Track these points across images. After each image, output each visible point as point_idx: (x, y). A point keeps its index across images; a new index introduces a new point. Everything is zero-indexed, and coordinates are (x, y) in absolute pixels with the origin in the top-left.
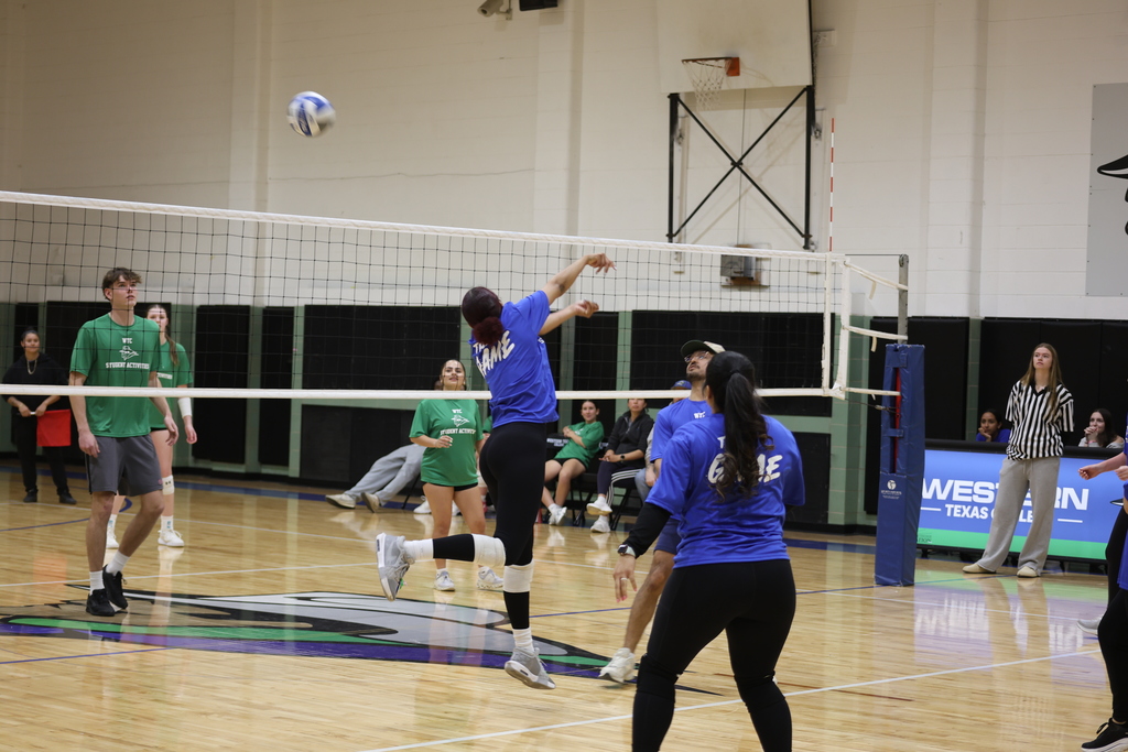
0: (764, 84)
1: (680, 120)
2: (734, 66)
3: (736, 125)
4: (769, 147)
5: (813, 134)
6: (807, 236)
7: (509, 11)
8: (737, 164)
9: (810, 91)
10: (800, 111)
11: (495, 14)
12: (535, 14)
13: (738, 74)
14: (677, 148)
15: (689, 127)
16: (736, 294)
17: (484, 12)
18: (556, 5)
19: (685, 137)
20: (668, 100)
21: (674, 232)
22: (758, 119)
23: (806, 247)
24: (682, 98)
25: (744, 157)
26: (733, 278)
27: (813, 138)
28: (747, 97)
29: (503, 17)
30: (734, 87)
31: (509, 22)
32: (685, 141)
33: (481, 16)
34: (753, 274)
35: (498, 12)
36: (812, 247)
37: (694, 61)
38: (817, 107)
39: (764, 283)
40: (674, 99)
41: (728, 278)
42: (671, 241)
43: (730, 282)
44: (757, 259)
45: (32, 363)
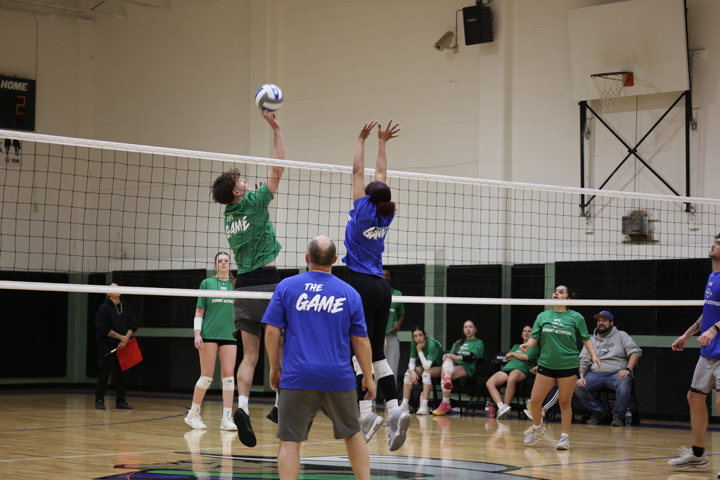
0: (653, 91)
1: (588, 121)
2: (629, 79)
3: (631, 124)
4: (656, 138)
5: (691, 127)
7: (456, 47)
8: (633, 152)
9: (688, 95)
10: (680, 111)
11: (446, 49)
12: (476, 47)
13: (632, 85)
14: (586, 141)
15: (594, 126)
16: (635, 247)
17: (438, 47)
18: (492, 41)
19: (592, 133)
20: (579, 106)
21: (586, 203)
22: (647, 118)
24: (589, 104)
25: (637, 146)
26: (631, 236)
27: (690, 130)
28: (638, 101)
29: (451, 51)
30: (630, 94)
31: (456, 55)
32: (592, 136)
33: (436, 51)
34: (647, 232)
35: (448, 47)
36: (692, 210)
37: (600, 75)
38: (693, 107)
39: (656, 238)
40: (583, 105)
41: (628, 236)
42: (583, 210)
43: (629, 239)
44: (649, 221)
45: (118, 306)
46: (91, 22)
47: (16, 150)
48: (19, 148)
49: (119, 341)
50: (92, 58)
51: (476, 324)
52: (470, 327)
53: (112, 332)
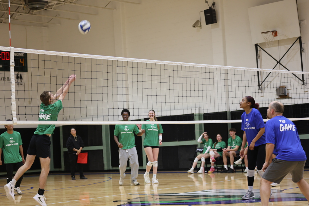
0: (286, 38)
1: (258, 51)
2: (275, 33)
3: (277, 51)
4: (287, 56)
5: (302, 51)
6: (303, 81)
7: (201, 26)
8: (279, 62)
9: (300, 38)
10: (297, 45)
11: (197, 27)
12: (210, 25)
13: (277, 36)
14: (258, 60)
15: (261, 53)
16: (282, 100)
17: (194, 27)
18: (216, 22)
19: (261, 56)
21: (260, 84)
22: (283, 49)
23: (303, 84)
24: (258, 44)
26: (280, 96)
27: (302, 52)
28: (279, 42)
29: (199, 28)
30: (276, 40)
31: (201, 29)
32: (260, 57)
33: (193, 28)
34: (286, 94)
35: (197, 26)
36: (305, 84)
37: (264, 33)
38: (302, 43)
39: (290, 96)
40: (256, 45)
41: (279, 96)
42: (259, 87)
43: (279, 97)
44: (287, 90)
45: (76, 137)
46: (47, 28)
47: (21, 80)
48: (22, 79)
49: (76, 152)
50: (48, 42)
51: (221, 136)
52: (219, 137)
53: (74, 149)
